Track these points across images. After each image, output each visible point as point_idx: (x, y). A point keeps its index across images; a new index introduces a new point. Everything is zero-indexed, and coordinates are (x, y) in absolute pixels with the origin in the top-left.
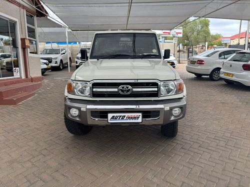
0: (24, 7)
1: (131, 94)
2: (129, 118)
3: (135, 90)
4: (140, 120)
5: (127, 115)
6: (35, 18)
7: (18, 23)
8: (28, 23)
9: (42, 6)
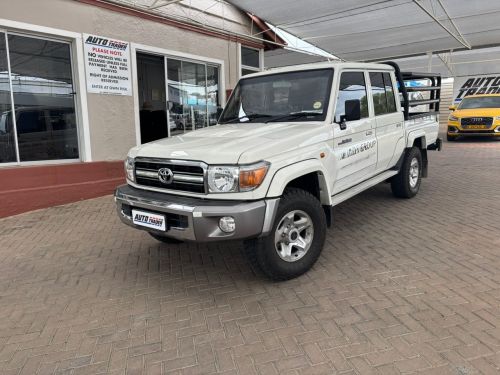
0: (236, 39)
1: (173, 183)
2: (153, 221)
3: (176, 177)
4: (163, 228)
5: (151, 215)
6: (262, 53)
7: (223, 66)
8: (243, 63)
9: (272, 31)
